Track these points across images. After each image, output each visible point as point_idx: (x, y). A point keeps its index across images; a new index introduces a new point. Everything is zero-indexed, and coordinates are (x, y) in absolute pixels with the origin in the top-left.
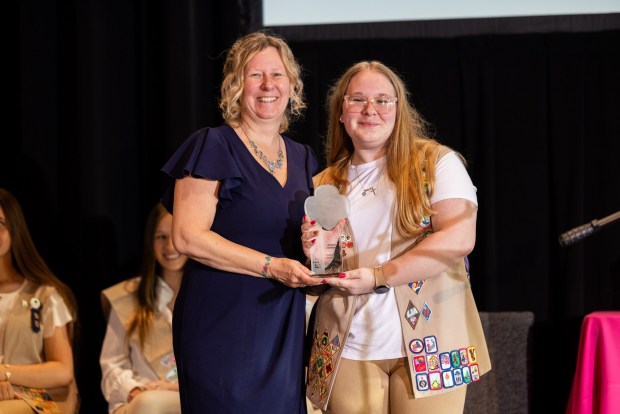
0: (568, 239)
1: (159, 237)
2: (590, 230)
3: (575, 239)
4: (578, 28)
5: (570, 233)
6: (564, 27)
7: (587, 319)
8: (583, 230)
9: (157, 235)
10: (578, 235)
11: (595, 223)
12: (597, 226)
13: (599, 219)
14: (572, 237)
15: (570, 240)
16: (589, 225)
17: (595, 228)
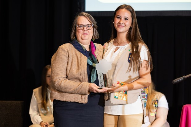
2: (182, 79)
10: (179, 80)
11: (184, 77)
12: (185, 78)
13: (185, 75)
14: (177, 81)
15: (176, 82)
16: (182, 77)
17: (184, 78)
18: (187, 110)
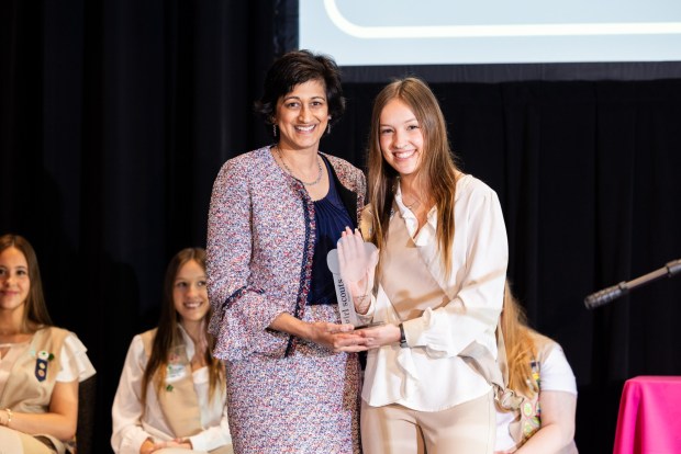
0: (594, 301)
1: (179, 285)
2: (618, 292)
3: (602, 301)
4: (629, 76)
5: (596, 295)
6: (615, 75)
7: (629, 384)
8: (610, 293)
9: (177, 282)
10: (605, 297)
11: (623, 285)
12: (625, 289)
13: (627, 281)
14: (599, 299)
15: (596, 303)
16: (617, 287)
17: (623, 290)
18: (638, 395)
